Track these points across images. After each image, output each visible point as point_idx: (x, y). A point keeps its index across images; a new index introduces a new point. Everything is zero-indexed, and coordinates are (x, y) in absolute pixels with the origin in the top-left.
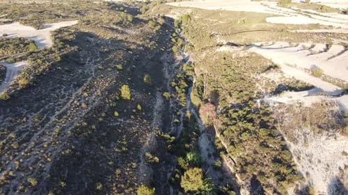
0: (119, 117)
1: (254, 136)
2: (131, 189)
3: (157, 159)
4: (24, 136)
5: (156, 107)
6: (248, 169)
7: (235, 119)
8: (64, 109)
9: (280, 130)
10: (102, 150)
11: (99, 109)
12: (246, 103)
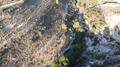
0: (56, 8)
1: (95, 14)
2: (60, 25)
3: (67, 20)
4: (32, 10)
5: (66, 7)
6: (92, 23)
7: (90, 11)
8: (41, 5)
9: (103, 13)
10: (52, 16)
11: (50, 6)
12: (94, 7)
